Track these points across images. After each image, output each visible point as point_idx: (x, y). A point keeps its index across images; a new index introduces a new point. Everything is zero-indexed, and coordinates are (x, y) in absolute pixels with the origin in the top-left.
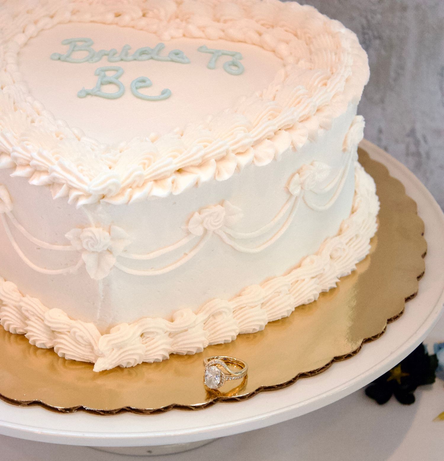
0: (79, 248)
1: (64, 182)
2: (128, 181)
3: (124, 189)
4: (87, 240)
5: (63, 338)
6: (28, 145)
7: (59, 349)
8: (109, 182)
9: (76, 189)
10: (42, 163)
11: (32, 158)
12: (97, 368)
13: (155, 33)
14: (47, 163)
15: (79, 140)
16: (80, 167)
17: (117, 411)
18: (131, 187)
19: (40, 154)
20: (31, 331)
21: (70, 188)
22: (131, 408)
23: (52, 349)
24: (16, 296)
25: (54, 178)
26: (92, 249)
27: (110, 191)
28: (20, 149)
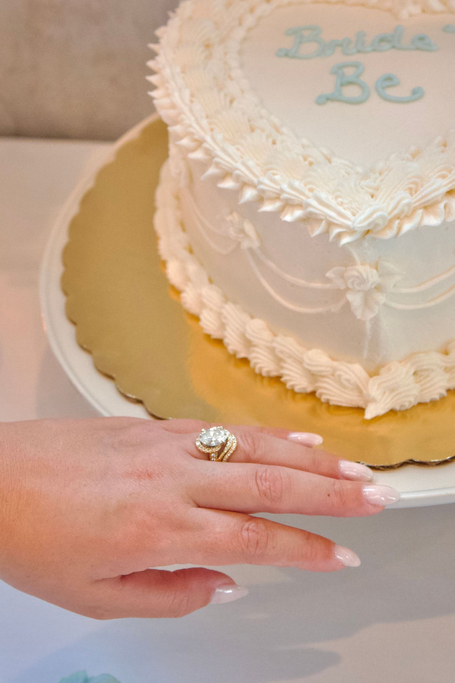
0: (343, 287)
1: (323, 217)
2: (396, 212)
3: (391, 221)
4: (352, 280)
5: (326, 382)
6: (274, 174)
7: (321, 394)
8: (375, 216)
9: (338, 225)
10: (295, 196)
11: (282, 191)
12: (369, 414)
13: (390, 10)
14: (302, 197)
15: (330, 162)
16: (340, 200)
17: (398, 466)
18: (398, 218)
19: (291, 187)
20: (287, 375)
21: (330, 224)
22: (414, 461)
23: (313, 393)
24: (266, 335)
25: (311, 213)
26: (357, 288)
27: (377, 225)
28: (267, 182)
